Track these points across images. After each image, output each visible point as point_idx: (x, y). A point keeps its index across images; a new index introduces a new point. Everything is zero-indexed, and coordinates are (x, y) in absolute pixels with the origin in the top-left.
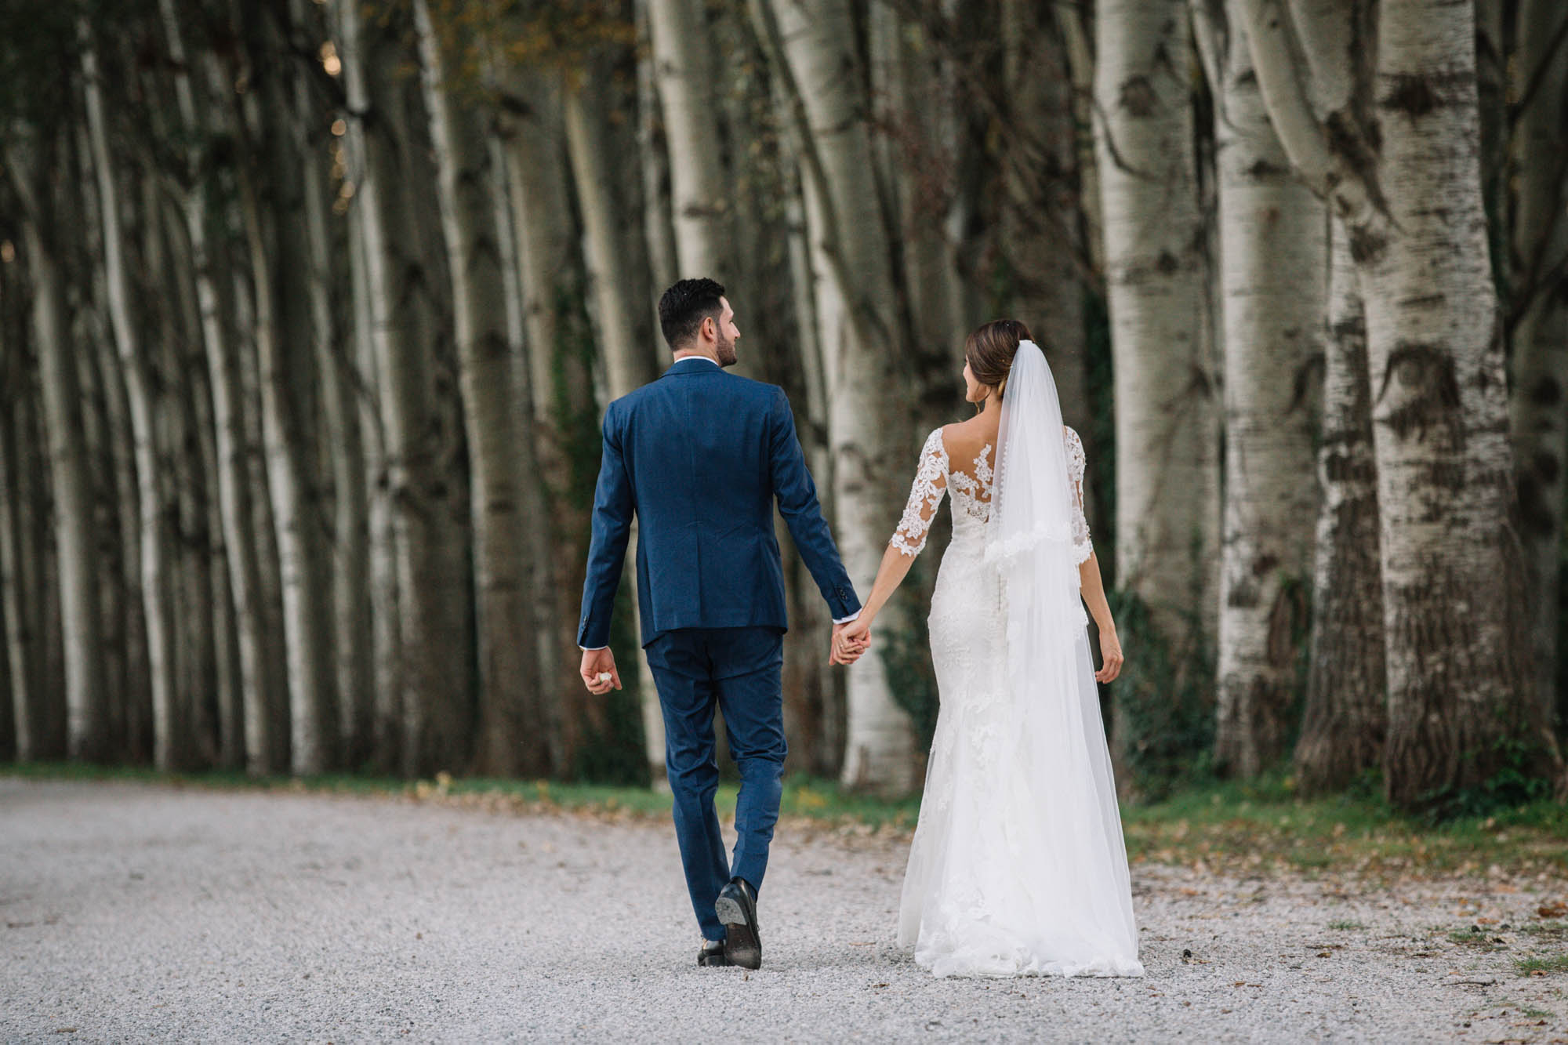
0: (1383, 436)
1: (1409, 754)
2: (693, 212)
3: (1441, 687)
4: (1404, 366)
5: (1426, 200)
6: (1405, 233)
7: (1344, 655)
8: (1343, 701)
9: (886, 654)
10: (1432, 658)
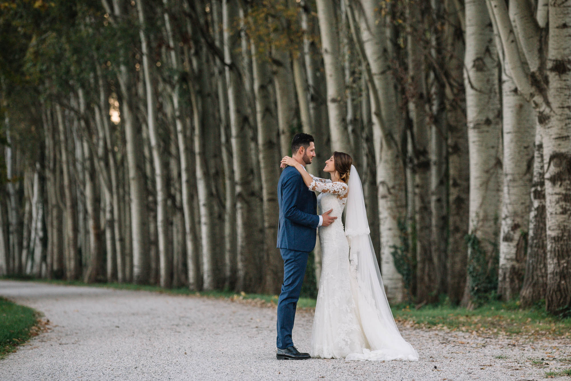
0: (548, 184)
1: (554, 293)
2: (334, 101)
3: (565, 271)
4: (555, 160)
5: (564, 103)
6: (556, 115)
7: (538, 259)
8: (537, 275)
9: (394, 254)
10: (563, 262)
